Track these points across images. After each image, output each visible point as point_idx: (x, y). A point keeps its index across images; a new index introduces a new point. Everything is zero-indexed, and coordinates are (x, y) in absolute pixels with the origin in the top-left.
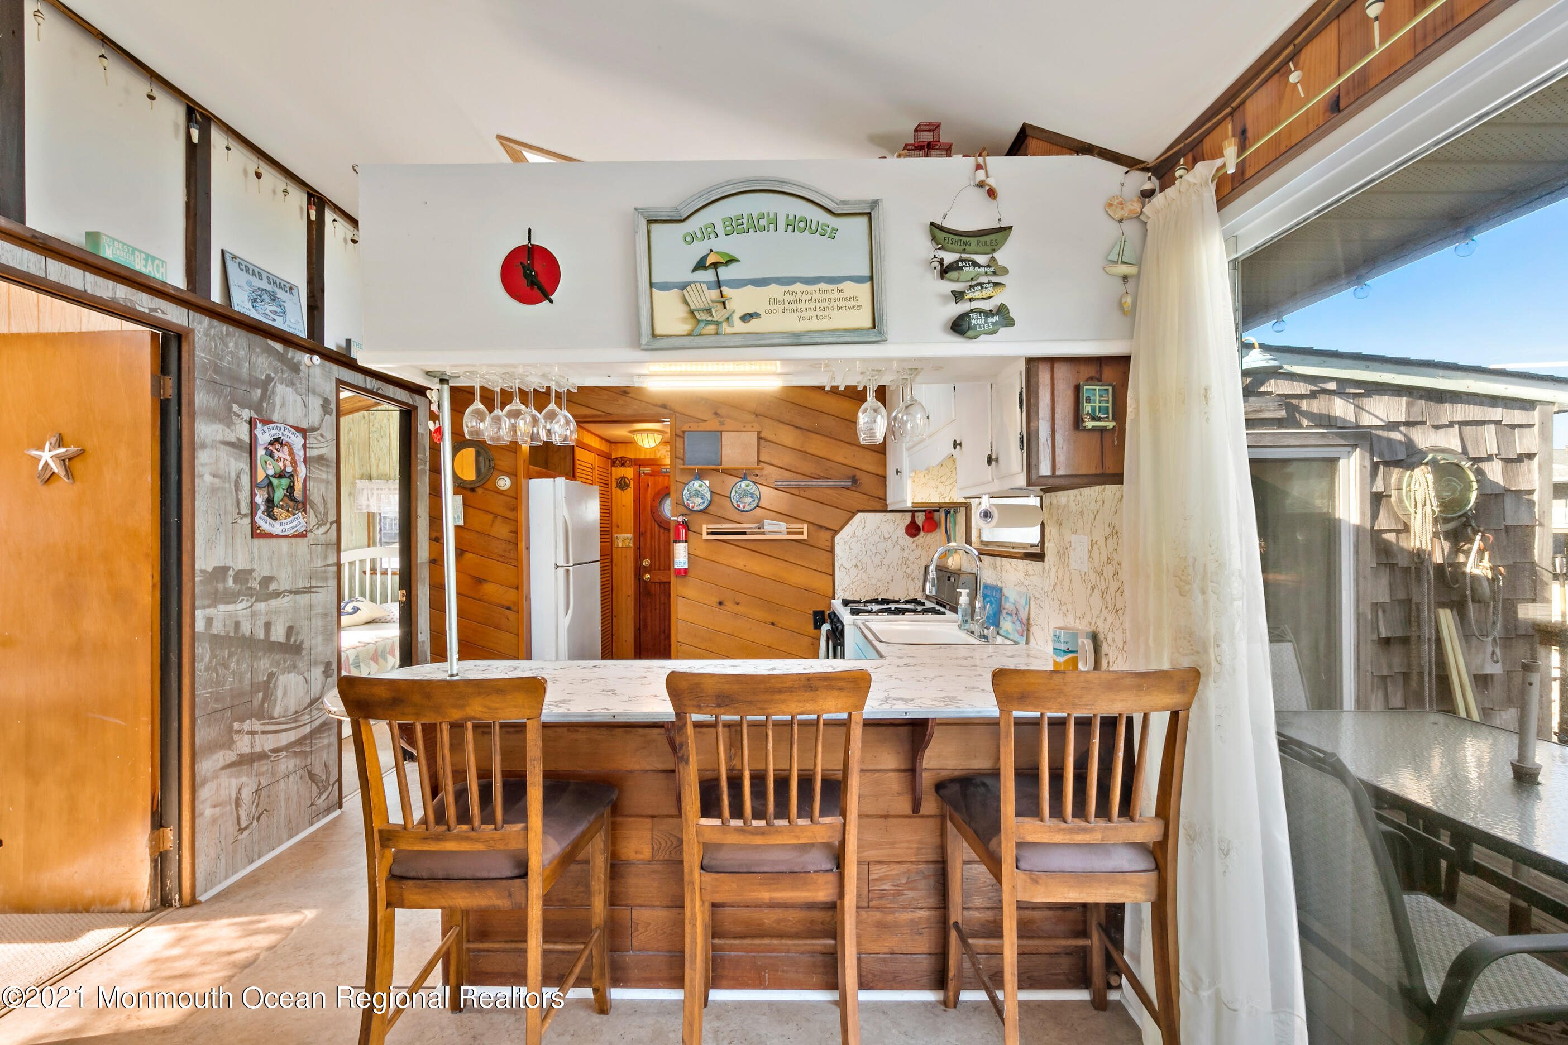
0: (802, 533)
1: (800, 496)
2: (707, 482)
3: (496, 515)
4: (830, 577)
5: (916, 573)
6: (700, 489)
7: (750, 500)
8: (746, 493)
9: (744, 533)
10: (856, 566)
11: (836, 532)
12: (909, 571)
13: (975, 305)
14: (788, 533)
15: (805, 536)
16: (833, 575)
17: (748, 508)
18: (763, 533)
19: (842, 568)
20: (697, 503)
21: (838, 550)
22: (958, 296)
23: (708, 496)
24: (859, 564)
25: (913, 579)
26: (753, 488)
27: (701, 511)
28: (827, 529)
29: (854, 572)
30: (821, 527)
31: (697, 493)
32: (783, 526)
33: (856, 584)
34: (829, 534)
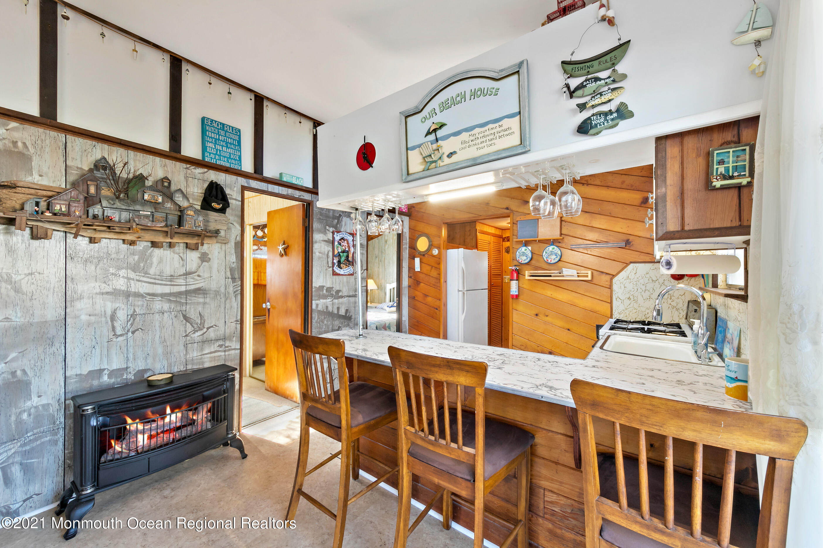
0: (587, 276)
1: (588, 254)
2: (530, 248)
3: (432, 267)
4: (609, 305)
5: (680, 305)
6: (525, 252)
7: (554, 257)
8: (552, 253)
9: (550, 276)
10: (629, 298)
11: (614, 276)
12: (674, 304)
13: (596, 110)
14: (578, 276)
15: (589, 278)
16: (611, 303)
17: (553, 262)
18: (563, 276)
19: (618, 299)
20: (524, 259)
21: (615, 287)
22: (582, 107)
23: (530, 255)
24: (632, 297)
25: (677, 310)
26: (557, 250)
27: (526, 264)
28: (607, 274)
29: (627, 302)
30: (602, 272)
31: (524, 254)
32: (574, 272)
33: (629, 310)
34: (608, 278)
